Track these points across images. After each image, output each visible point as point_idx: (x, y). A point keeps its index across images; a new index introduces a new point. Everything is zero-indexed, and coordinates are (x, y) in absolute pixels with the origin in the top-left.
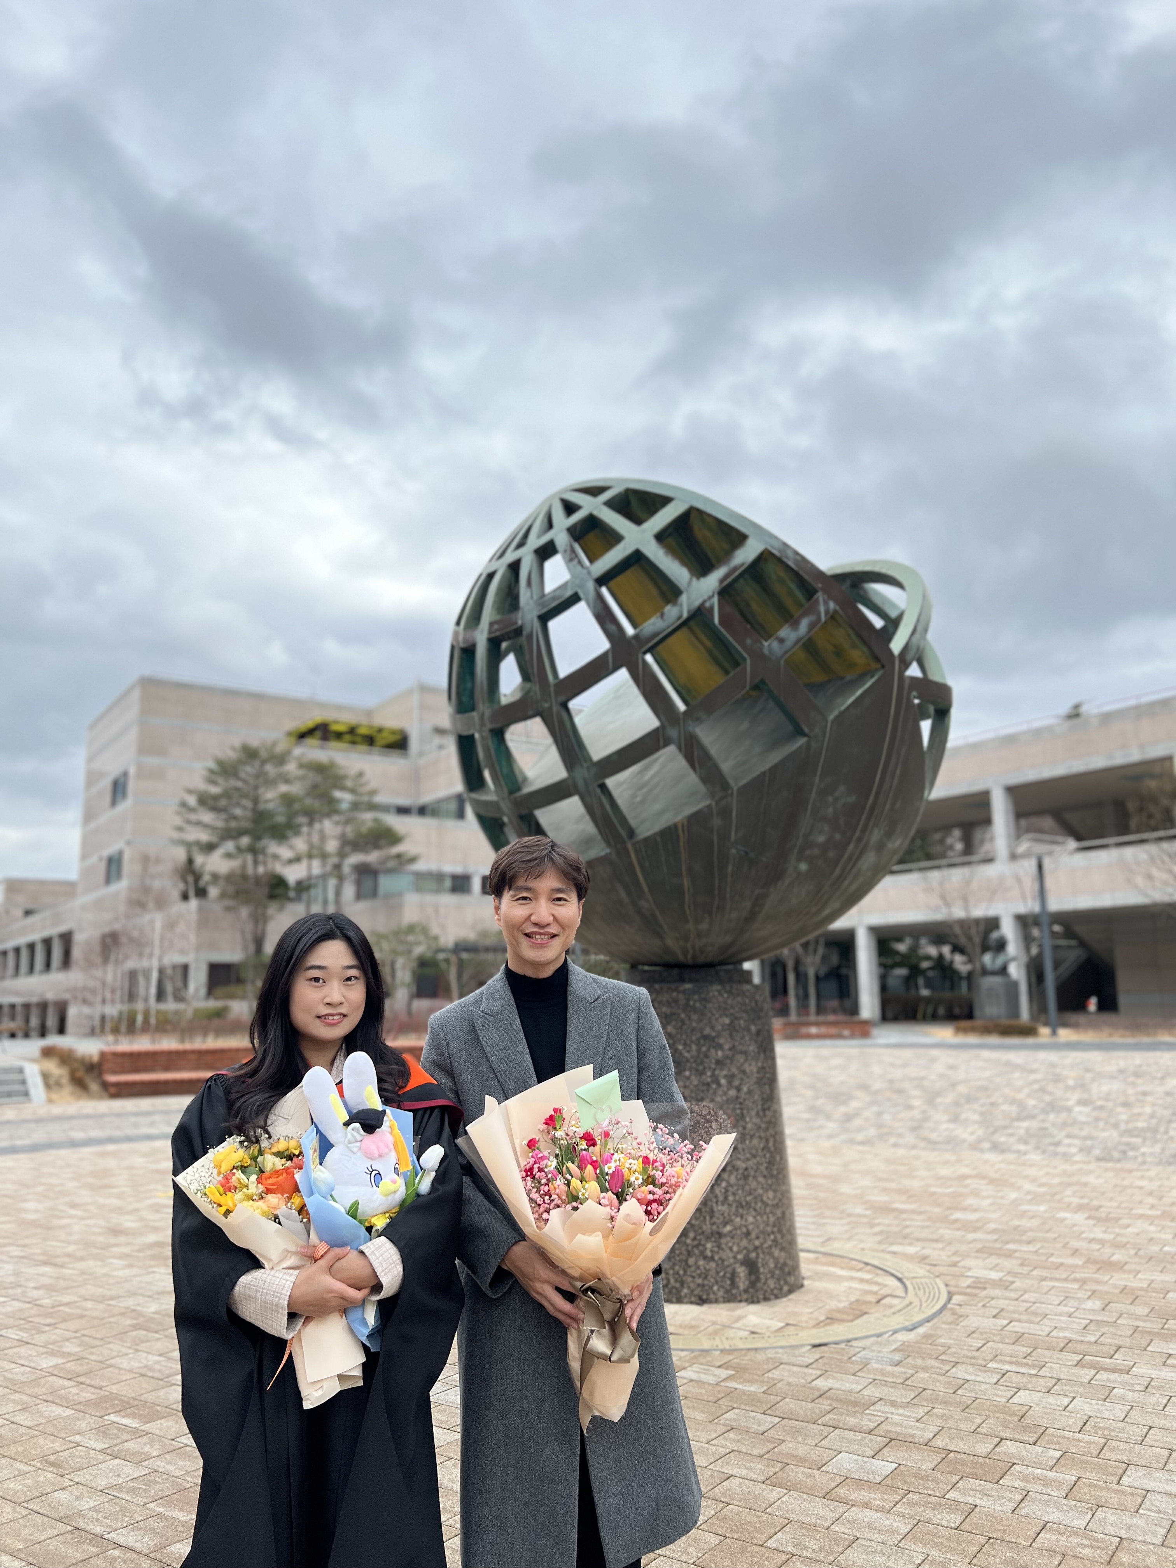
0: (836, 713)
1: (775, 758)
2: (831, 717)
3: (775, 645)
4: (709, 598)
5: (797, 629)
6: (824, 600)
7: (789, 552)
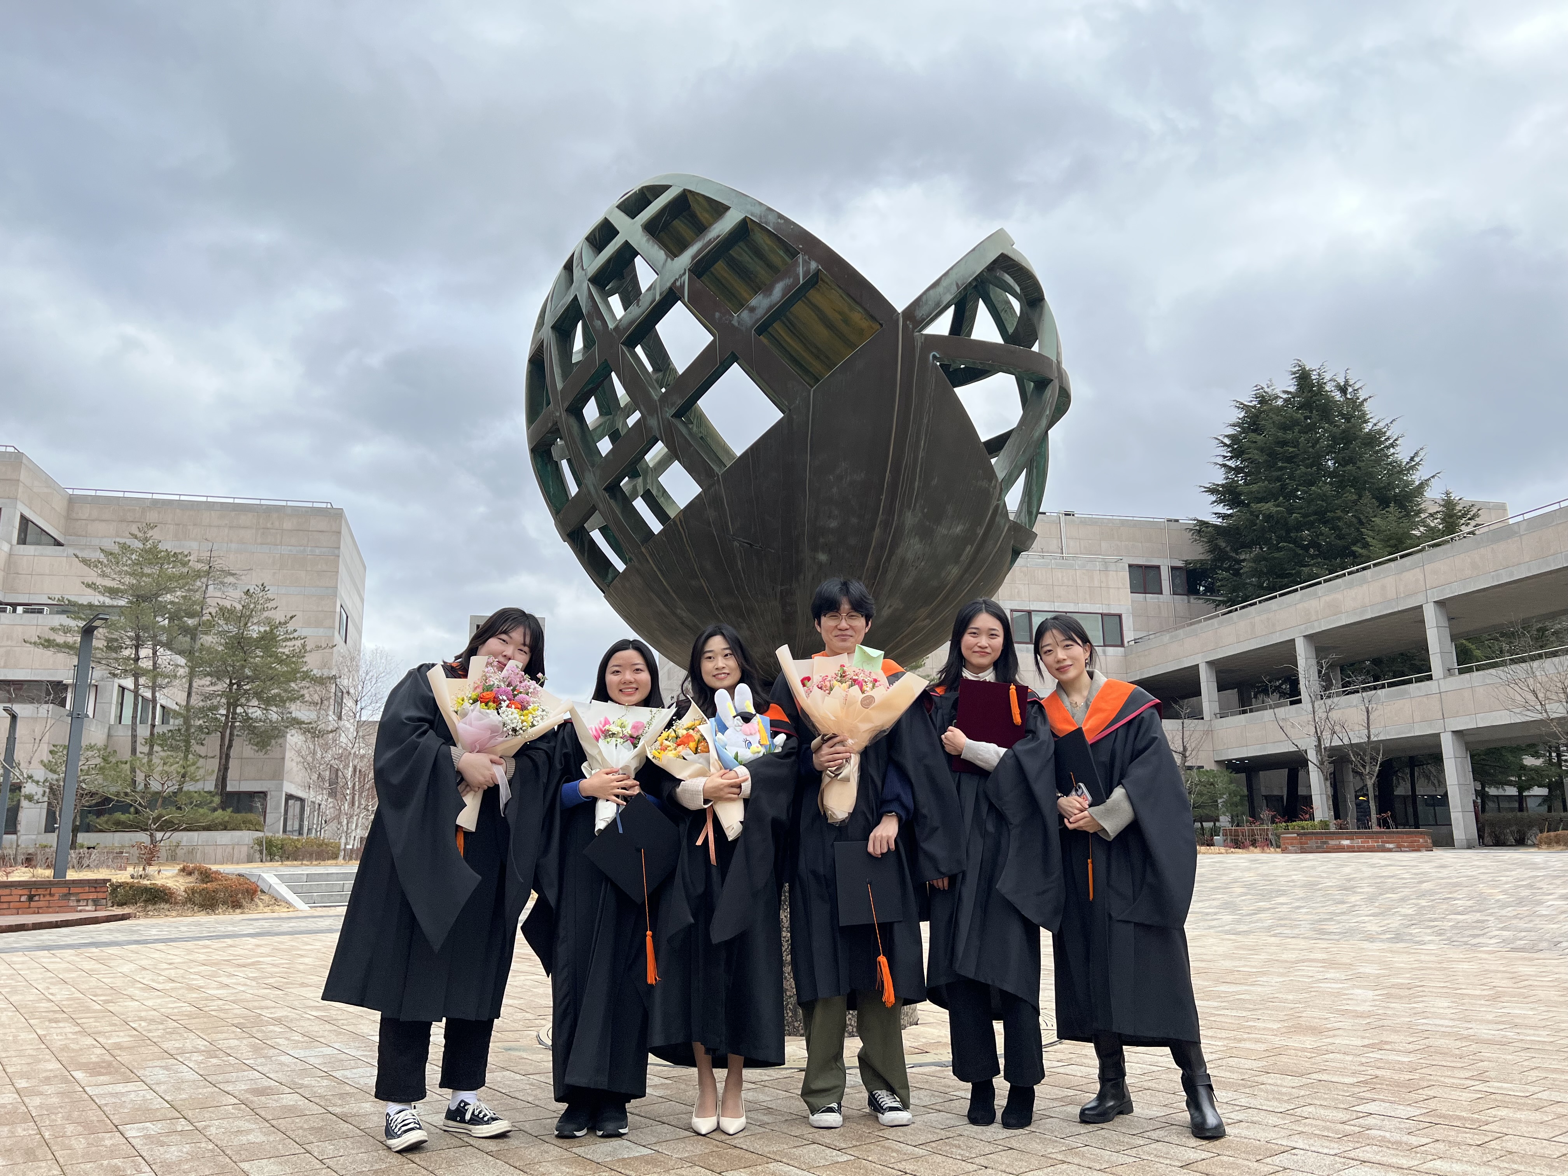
2: (815, 386)
3: (745, 314)
4: (681, 276)
5: (770, 295)
6: (804, 261)
7: (771, 218)
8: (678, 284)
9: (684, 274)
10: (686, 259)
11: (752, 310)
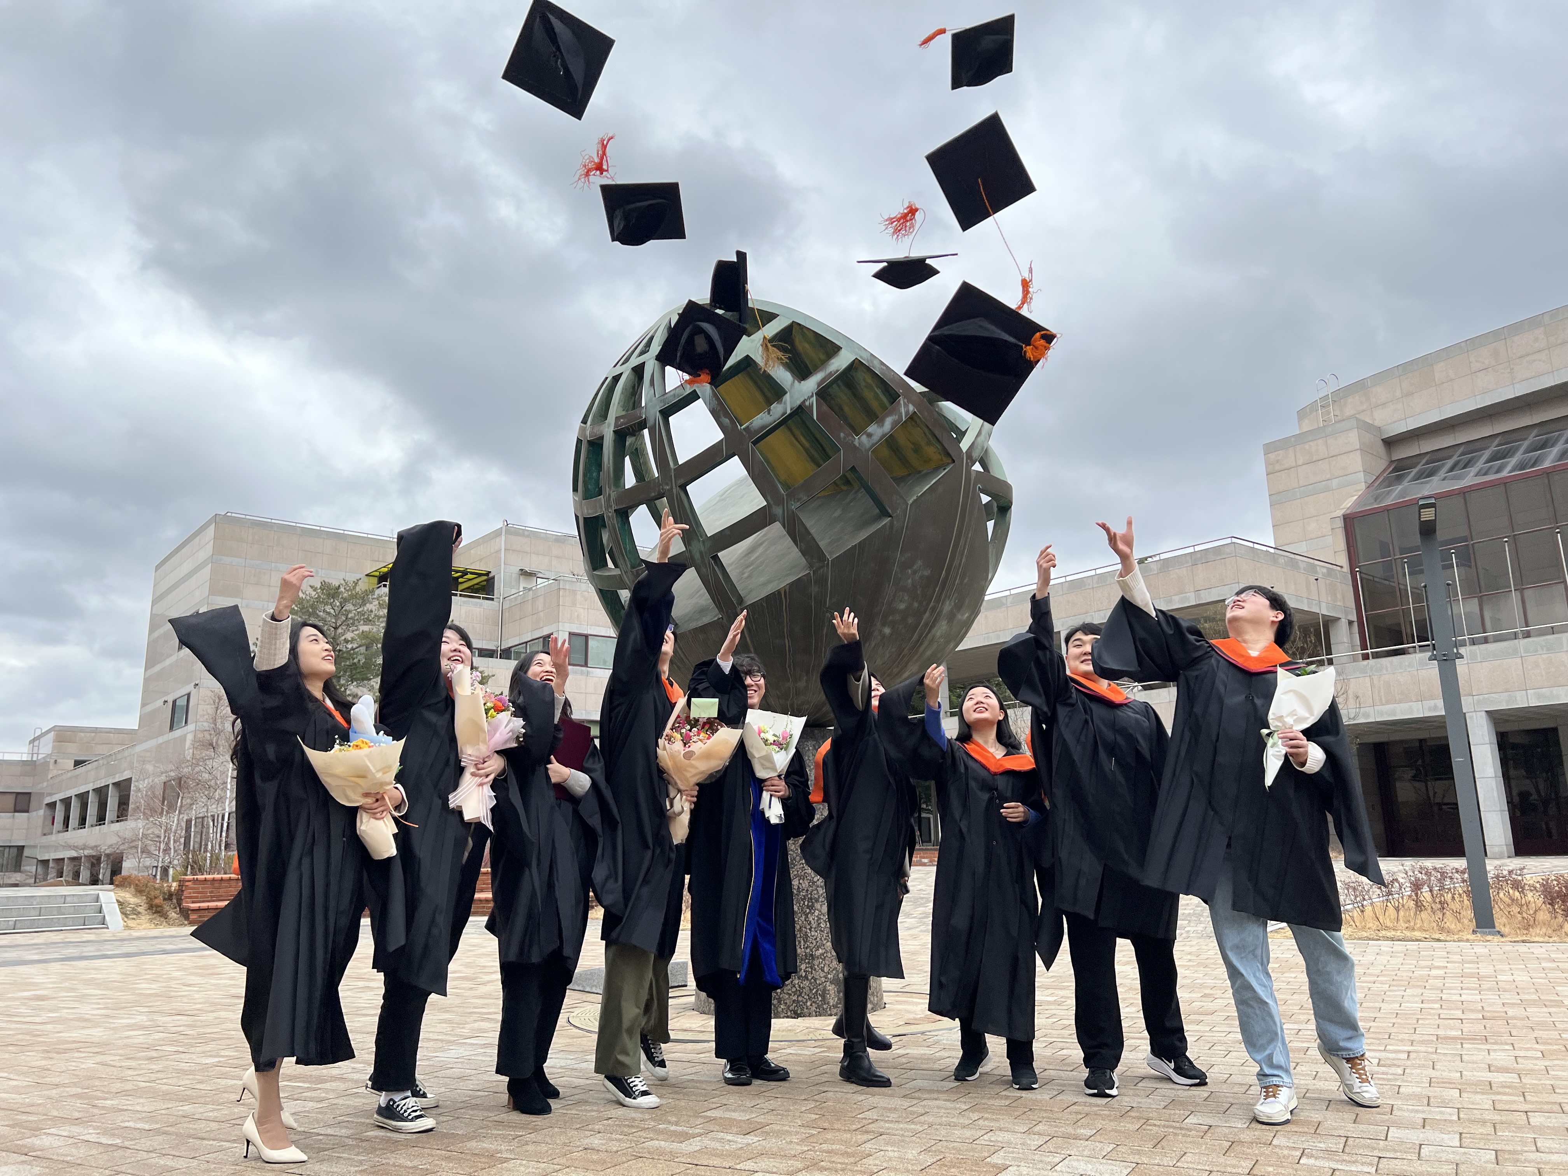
0: (915, 498)
1: (863, 535)
2: (911, 501)
3: (864, 438)
4: (809, 398)
5: (883, 425)
6: (904, 403)
7: (876, 362)
8: (807, 403)
9: (812, 396)
10: (811, 384)
11: (870, 435)
